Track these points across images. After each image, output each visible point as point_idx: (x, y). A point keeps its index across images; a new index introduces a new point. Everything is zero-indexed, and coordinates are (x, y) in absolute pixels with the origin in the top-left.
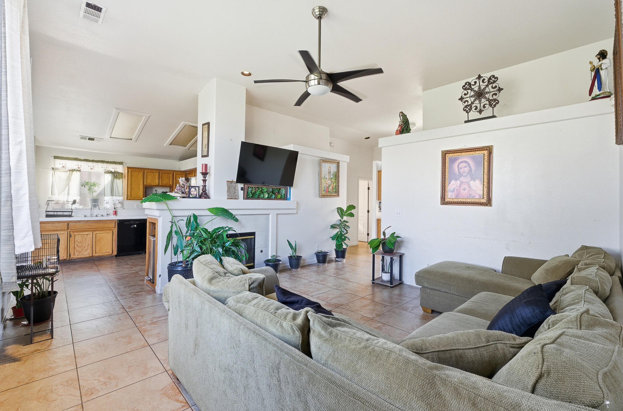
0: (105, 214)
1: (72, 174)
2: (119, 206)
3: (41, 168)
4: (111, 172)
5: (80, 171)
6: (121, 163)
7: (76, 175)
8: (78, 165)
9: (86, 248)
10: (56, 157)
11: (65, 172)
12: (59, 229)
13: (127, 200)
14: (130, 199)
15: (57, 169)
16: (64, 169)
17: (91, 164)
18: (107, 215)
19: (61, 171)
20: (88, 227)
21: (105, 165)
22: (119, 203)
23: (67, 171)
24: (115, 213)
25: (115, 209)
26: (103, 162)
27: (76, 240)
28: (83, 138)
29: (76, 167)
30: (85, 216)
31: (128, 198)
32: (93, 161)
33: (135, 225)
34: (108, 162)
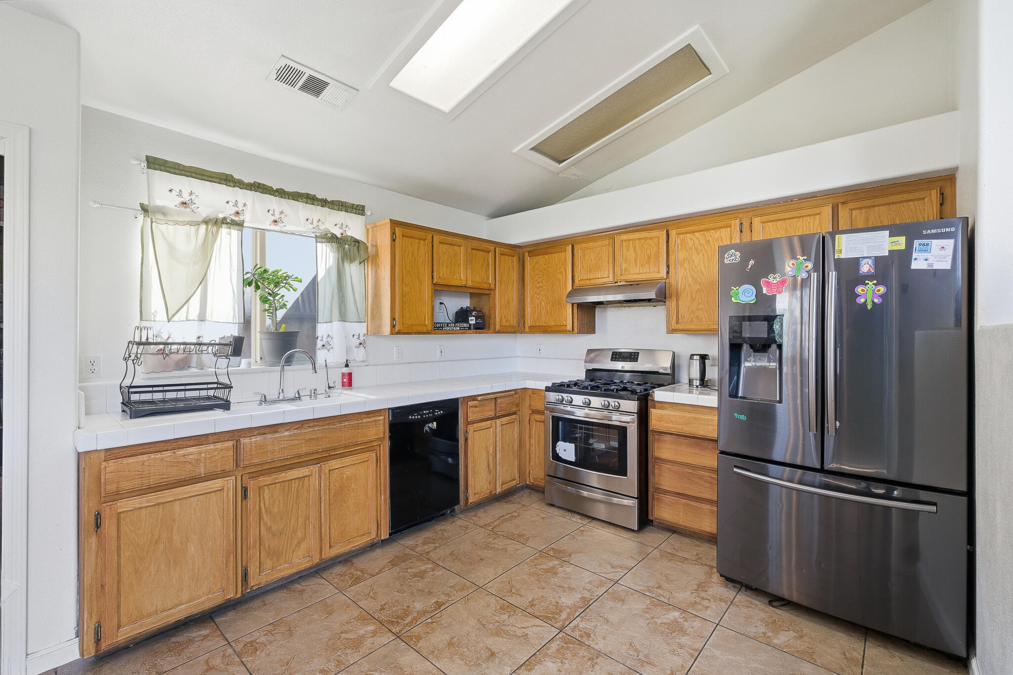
0: (322, 388)
1: (215, 238)
2: (359, 355)
3: (95, 202)
4: (332, 239)
5: (240, 225)
6: (359, 210)
7: (227, 238)
8: (236, 205)
9: (299, 534)
10: (153, 163)
11: (191, 223)
12: (202, 471)
13: (392, 333)
14: (399, 333)
15: (162, 211)
16: (186, 215)
17: (274, 203)
18: (330, 388)
19: (177, 223)
20: (304, 450)
21: (317, 212)
22: (360, 344)
23: (198, 224)
24: (348, 381)
25: (347, 366)
26: (310, 199)
27: (263, 510)
28: (287, 75)
29: (228, 212)
30: (264, 400)
31: (394, 326)
32: (281, 193)
33: (435, 423)
34: (324, 203)
